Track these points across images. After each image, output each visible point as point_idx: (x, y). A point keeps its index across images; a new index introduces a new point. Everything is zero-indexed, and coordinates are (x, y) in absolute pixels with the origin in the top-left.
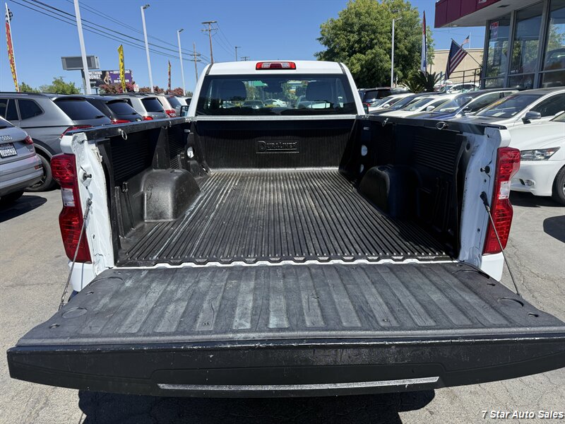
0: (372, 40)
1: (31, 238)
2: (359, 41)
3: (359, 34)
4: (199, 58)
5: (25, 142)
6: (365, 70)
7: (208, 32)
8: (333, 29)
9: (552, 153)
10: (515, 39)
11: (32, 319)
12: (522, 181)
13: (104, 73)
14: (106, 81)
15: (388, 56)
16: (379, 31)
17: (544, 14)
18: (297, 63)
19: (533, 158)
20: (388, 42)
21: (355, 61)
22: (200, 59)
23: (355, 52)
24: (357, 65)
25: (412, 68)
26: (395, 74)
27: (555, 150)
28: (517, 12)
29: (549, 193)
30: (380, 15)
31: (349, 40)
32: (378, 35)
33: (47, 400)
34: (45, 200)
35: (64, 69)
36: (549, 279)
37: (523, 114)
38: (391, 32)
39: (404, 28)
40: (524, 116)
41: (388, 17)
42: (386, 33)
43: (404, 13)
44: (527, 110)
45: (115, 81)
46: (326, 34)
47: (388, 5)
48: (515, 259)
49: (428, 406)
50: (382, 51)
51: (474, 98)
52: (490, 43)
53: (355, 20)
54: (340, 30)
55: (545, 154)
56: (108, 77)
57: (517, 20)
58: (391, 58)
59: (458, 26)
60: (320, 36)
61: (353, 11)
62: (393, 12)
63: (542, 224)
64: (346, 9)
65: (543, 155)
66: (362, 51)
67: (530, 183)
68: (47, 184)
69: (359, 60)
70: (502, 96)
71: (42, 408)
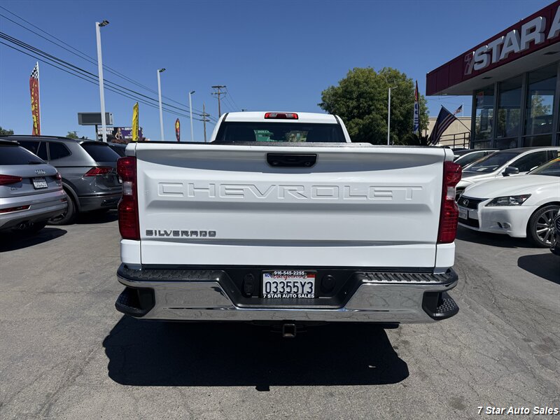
0: (370, 106)
1: (56, 260)
2: (358, 107)
3: (358, 101)
4: (207, 118)
5: (54, 178)
6: (362, 133)
7: (217, 96)
8: (333, 95)
9: (524, 199)
10: (499, 108)
11: (63, 316)
12: (499, 224)
13: (116, 129)
14: (117, 136)
15: (385, 121)
16: (376, 98)
17: (523, 86)
18: (299, 114)
19: (508, 204)
20: (385, 108)
21: (353, 125)
22: (209, 119)
23: (354, 117)
24: (355, 129)
25: (408, 133)
26: (391, 137)
27: (527, 196)
28: (500, 83)
29: (523, 234)
30: (377, 84)
31: (348, 106)
32: (376, 102)
33: (81, 371)
34: (65, 232)
35: (79, 124)
36: (517, 299)
37: (503, 169)
38: (387, 99)
39: (400, 97)
40: (504, 171)
41: (385, 86)
42: (382, 100)
43: (400, 83)
44: (506, 165)
45: (126, 137)
46: (327, 100)
47: (385, 76)
48: (490, 286)
49: (402, 382)
50: (378, 116)
51: (461, 156)
52: (477, 110)
53: (355, 88)
54: (340, 97)
55: (519, 200)
56: (119, 134)
57: (500, 91)
58: (387, 123)
59: (448, 94)
60: (321, 102)
61: (353, 80)
62: (389, 82)
63: (517, 260)
64: (346, 77)
65: (517, 201)
66: (360, 116)
67: (507, 227)
68: (66, 218)
69: (357, 124)
70: (485, 154)
71: (77, 376)
